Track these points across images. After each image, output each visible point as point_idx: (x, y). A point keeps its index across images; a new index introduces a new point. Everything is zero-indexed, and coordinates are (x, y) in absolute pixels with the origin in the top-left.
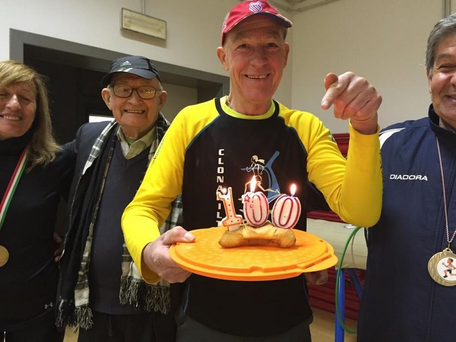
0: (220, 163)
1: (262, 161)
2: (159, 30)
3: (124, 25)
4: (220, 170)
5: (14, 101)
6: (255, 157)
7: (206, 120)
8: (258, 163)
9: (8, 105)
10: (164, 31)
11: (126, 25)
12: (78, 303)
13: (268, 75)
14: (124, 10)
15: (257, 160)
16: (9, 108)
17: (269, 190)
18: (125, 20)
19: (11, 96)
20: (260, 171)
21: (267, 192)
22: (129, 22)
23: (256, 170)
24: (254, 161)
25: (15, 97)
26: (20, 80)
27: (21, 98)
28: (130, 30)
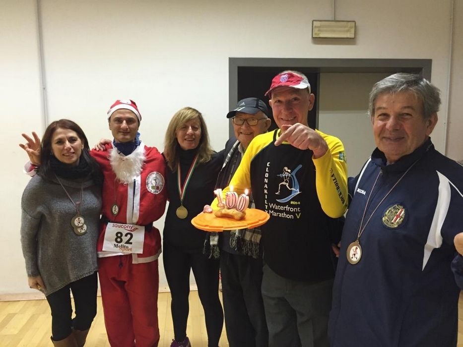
0: (267, 171)
1: (289, 171)
2: (348, 31)
3: (314, 34)
4: (267, 175)
5: (190, 130)
6: (286, 168)
7: (265, 144)
8: (287, 172)
9: (187, 133)
10: (353, 30)
11: (316, 34)
12: (211, 243)
13: (295, 118)
14: (314, 22)
15: (286, 170)
16: (188, 134)
17: (293, 189)
18: (316, 31)
19: (188, 127)
20: (288, 177)
21: (292, 190)
22: (319, 31)
23: (285, 176)
24: (285, 170)
25: (190, 128)
26: (193, 118)
27: (194, 128)
28: (320, 38)
